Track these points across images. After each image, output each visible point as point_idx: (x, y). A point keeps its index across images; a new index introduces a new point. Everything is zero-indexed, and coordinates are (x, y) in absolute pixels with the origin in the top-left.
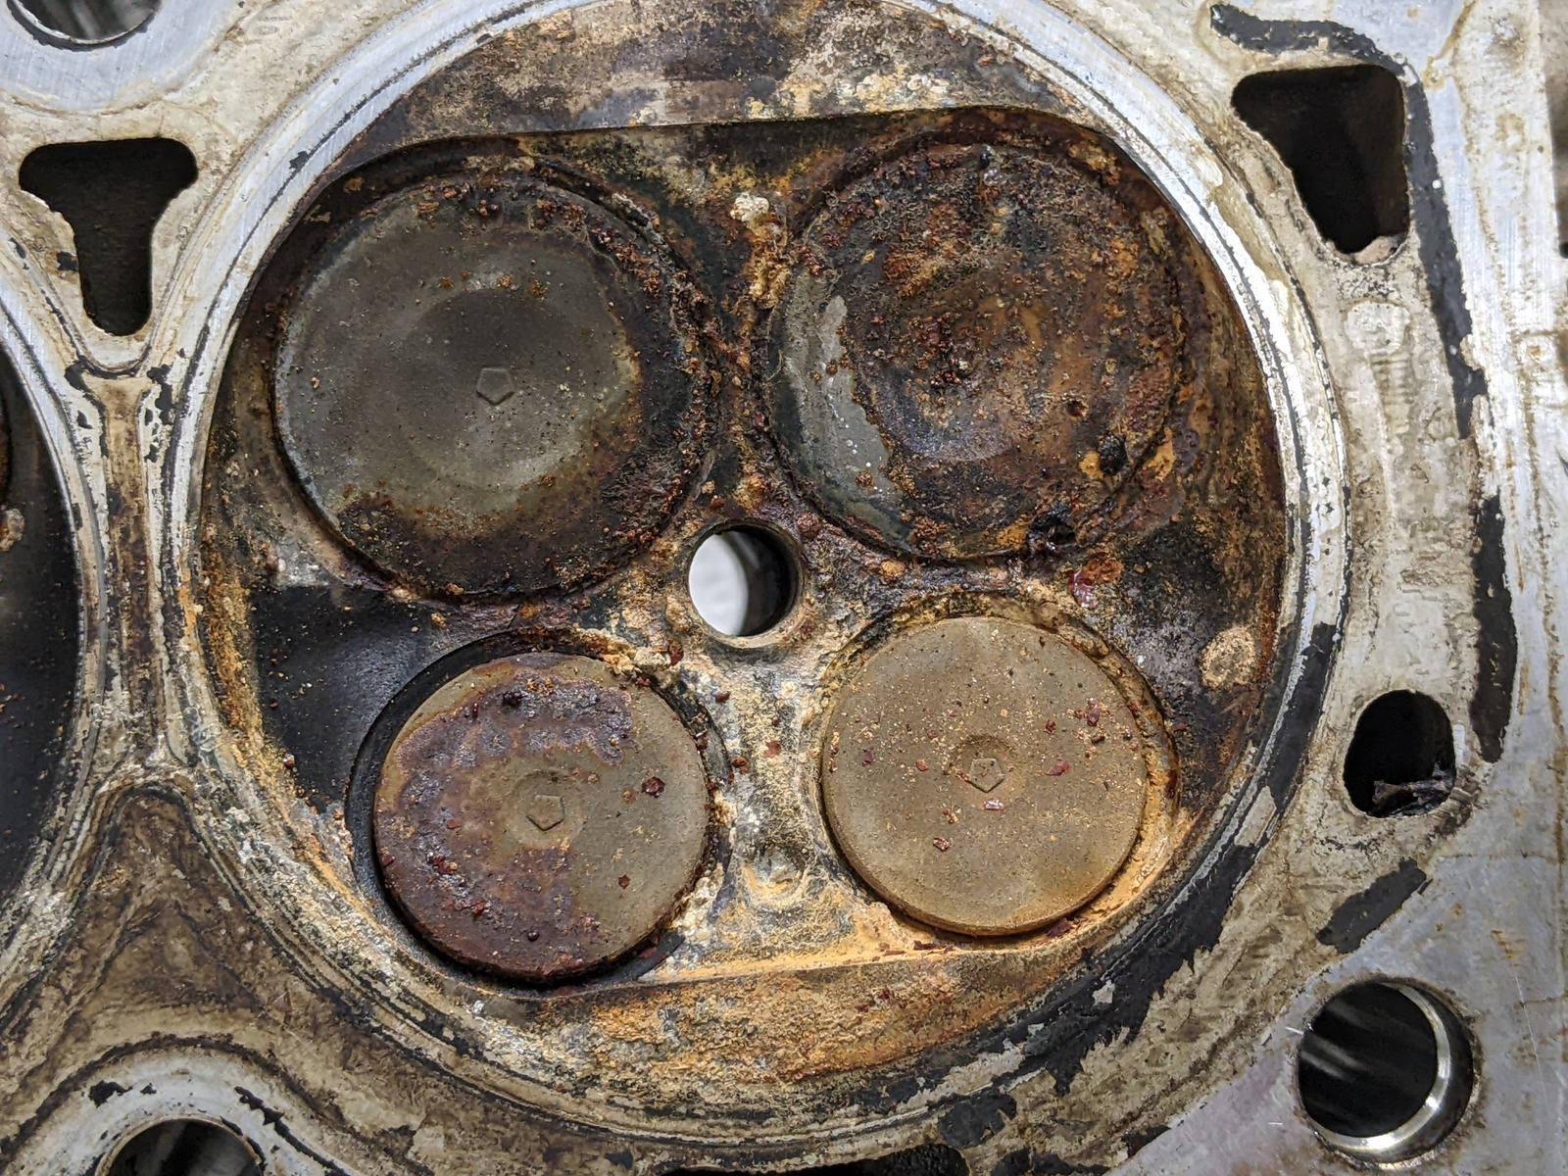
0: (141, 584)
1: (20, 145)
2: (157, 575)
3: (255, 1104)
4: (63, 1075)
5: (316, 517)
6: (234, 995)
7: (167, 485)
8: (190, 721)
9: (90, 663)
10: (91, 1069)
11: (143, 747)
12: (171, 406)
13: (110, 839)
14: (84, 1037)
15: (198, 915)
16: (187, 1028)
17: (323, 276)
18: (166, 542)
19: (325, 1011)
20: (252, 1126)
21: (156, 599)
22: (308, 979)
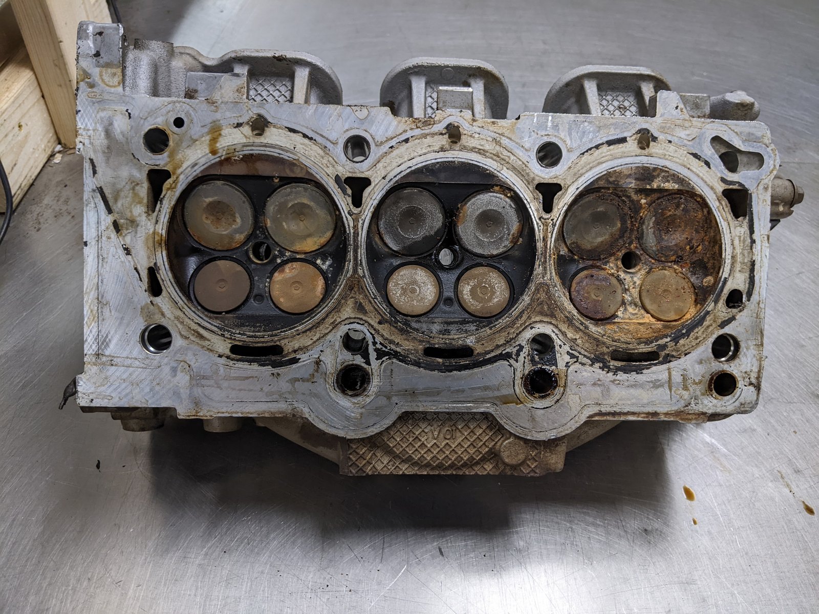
0: (546, 252)
1: (536, 182)
2: (548, 251)
3: (554, 332)
4: (526, 324)
5: (566, 244)
6: (552, 316)
7: (552, 237)
8: (551, 274)
9: (537, 263)
10: (530, 324)
11: (543, 277)
12: (554, 225)
13: (537, 290)
14: (530, 319)
15: (549, 303)
16: (546, 319)
17: (576, 207)
18: (550, 246)
19: (566, 319)
20: (553, 336)
21: (548, 254)
22: (564, 314)
